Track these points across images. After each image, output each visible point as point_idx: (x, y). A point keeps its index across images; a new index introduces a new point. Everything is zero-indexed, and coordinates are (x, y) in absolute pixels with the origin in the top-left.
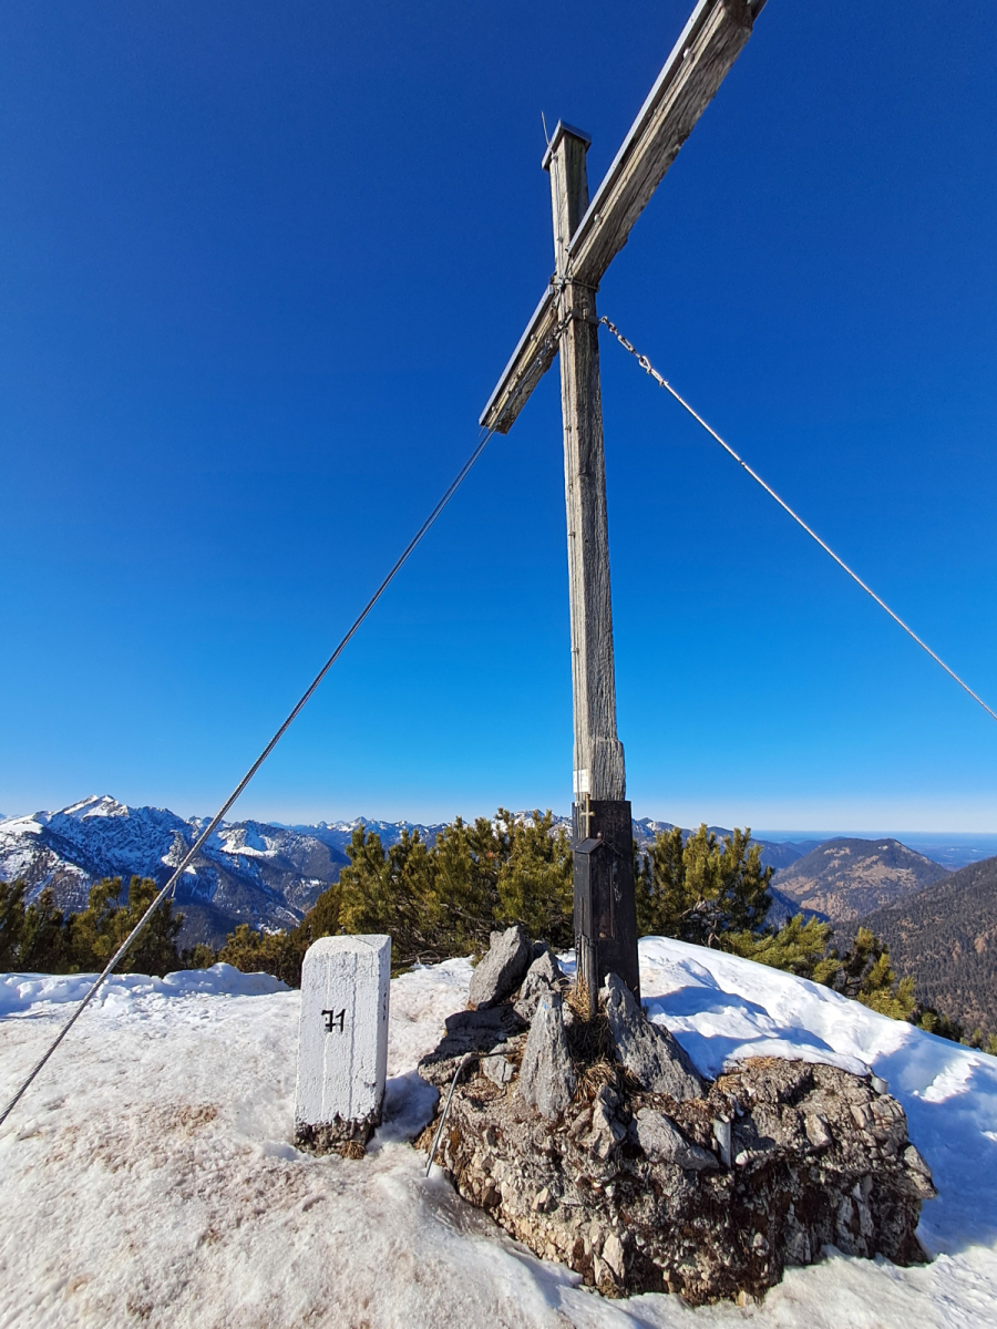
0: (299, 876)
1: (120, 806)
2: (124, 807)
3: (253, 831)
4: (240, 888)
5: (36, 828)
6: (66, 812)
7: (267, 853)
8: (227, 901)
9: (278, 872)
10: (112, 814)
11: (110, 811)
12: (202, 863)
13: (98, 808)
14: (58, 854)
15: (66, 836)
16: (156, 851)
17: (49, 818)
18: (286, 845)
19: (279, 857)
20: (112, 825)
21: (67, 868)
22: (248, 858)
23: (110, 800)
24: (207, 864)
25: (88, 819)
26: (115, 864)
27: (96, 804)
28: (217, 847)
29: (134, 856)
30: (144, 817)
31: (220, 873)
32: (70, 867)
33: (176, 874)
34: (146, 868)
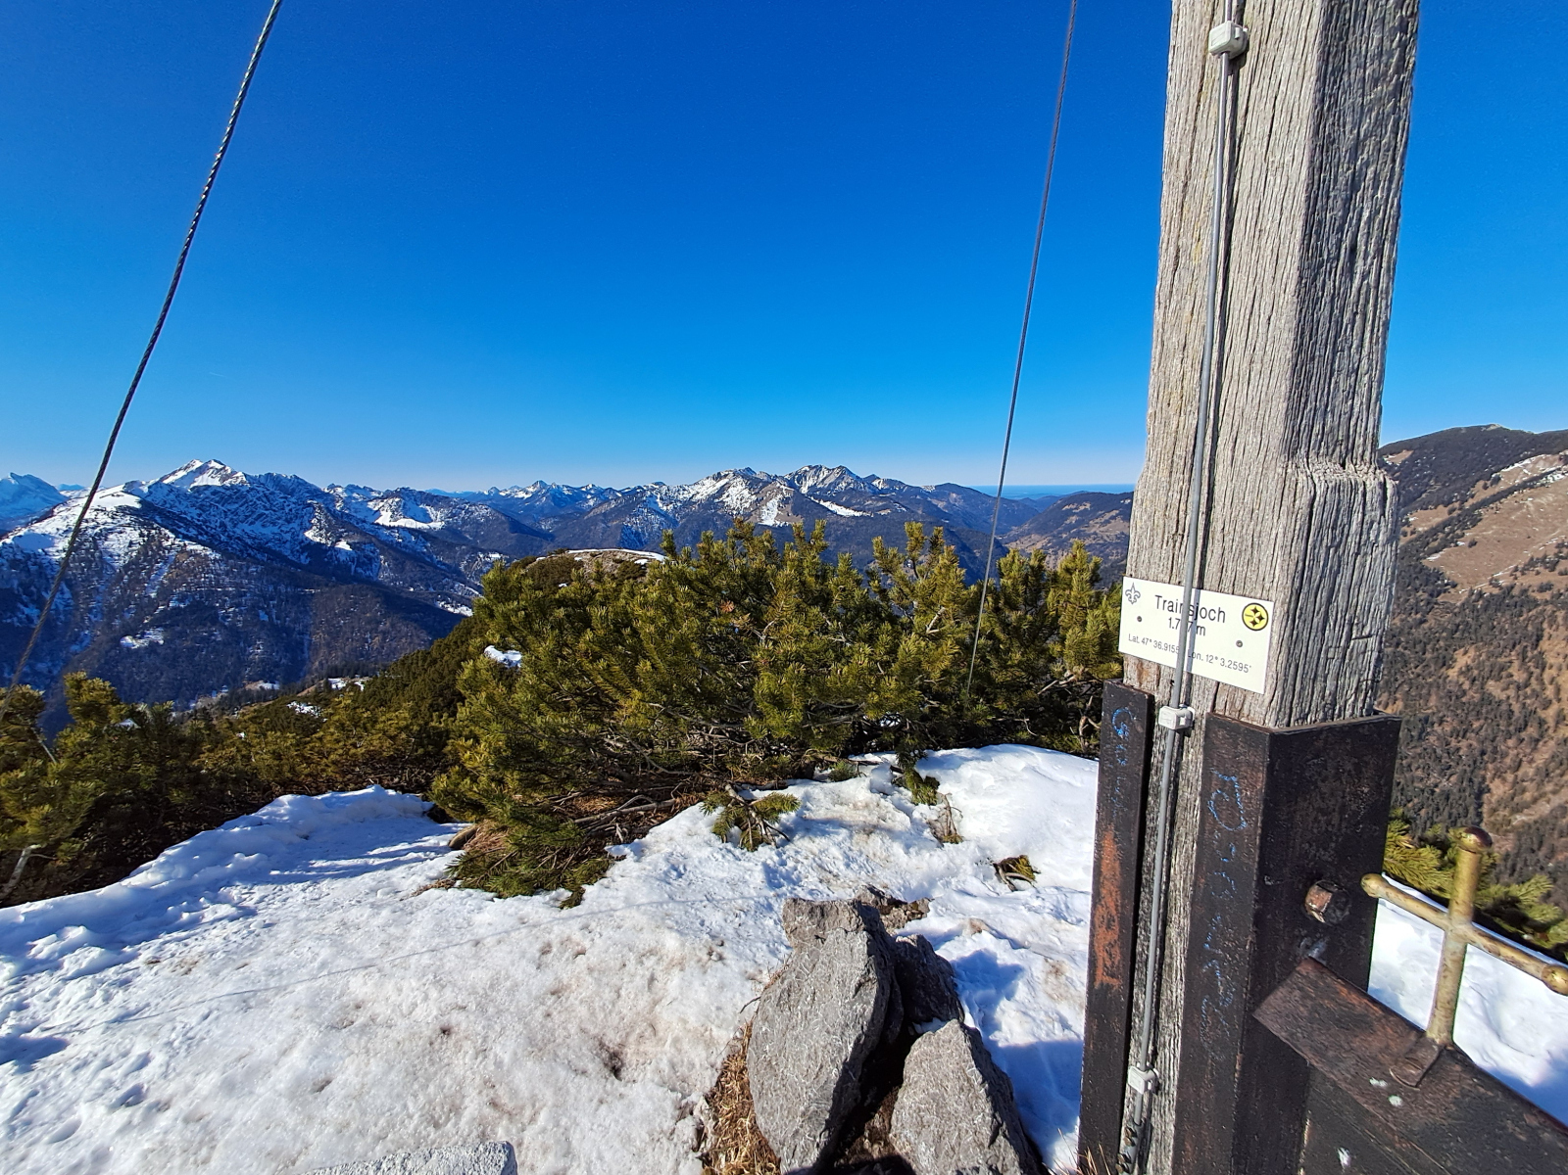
0: (475, 550)
1: (234, 473)
2: (240, 474)
3: (410, 500)
4: (408, 565)
5: (133, 501)
6: (166, 482)
7: (432, 525)
8: (396, 580)
9: (451, 546)
10: (227, 483)
11: (223, 479)
12: (356, 539)
13: (206, 476)
14: (172, 531)
15: (175, 510)
16: (295, 525)
17: (145, 490)
18: (454, 515)
19: (448, 529)
20: (230, 496)
21: (189, 548)
22: (411, 531)
23: (219, 466)
24: (363, 539)
25: (197, 490)
26: (249, 542)
27: (201, 471)
28: (370, 519)
29: (269, 531)
30: (270, 486)
31: (381, 549)
32: (192, 547)
33: (326, 551)
34: (288, 545)
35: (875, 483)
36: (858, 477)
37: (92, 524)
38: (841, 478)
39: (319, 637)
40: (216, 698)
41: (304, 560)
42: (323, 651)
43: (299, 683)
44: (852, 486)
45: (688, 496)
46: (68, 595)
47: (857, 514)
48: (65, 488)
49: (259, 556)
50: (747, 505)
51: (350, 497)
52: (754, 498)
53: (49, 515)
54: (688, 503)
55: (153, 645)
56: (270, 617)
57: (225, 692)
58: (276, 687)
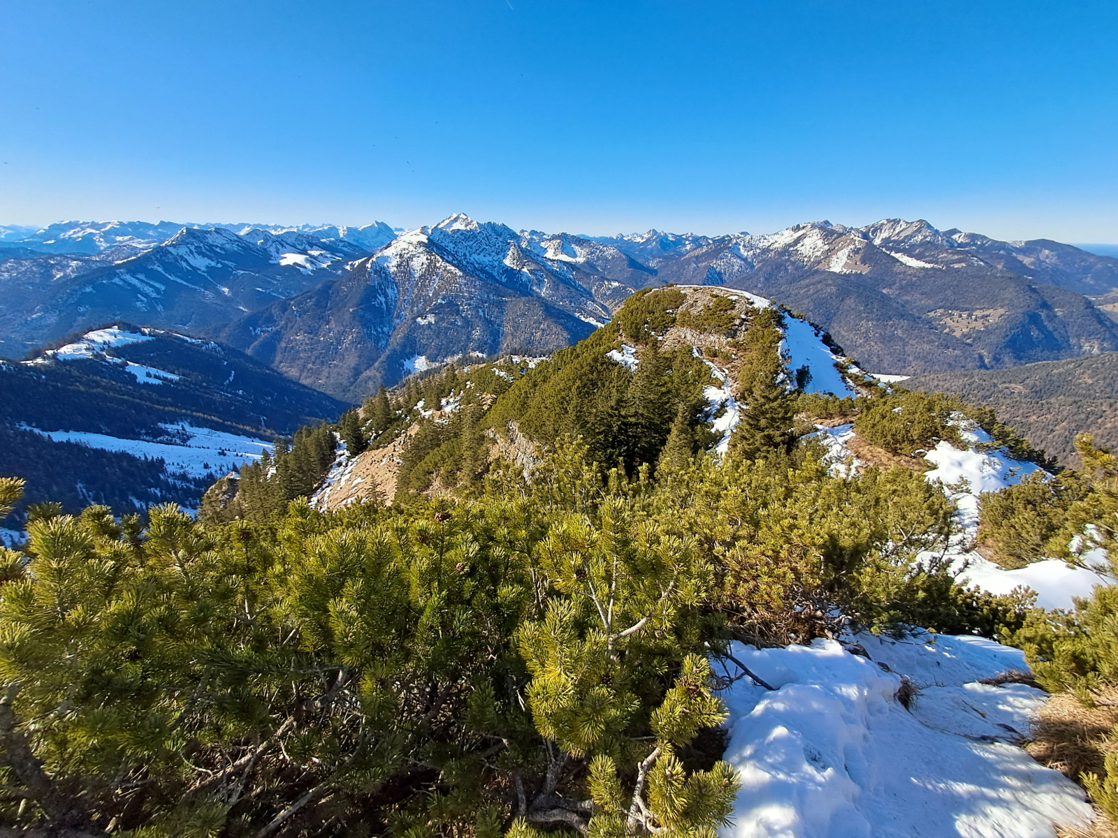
0: (603, 279)
1: (472, 221)
2: (475, 222)
3: (566, 241)
4: (561, 287)
5: (424, 239)
6: (439, 227)
7: (578, 259)
8: (553, 296)
9: (588, 275)
10: (468, 228)
11: (466, 226)
12: (533, 267)
13: (458, 223)
14: (441, 257)
15: (443, 244)
16: (500, 256)
17: (430, 231)
18: (592, 253)
19: (587, 263)
20: (469, 236)
21: (448, 268)
22: (565, 263)
23: (465, 217)
24: (537, 267)
25: (455, 232)
26: (477, 266)
27: (456, 220)
28: (541, 254)
29: (487, 259)
30: (489, 230)
31: (547, 275)
32: (450, 267)
33: (516, 274)
34: (496, 269)
35: (955, 237)
36: (937, 231)
37: (407, 251)
38: (919, 231)
39: (507, 329)
40: (456, 358)
41: (504, 280)
42: (509, 338)
43: (496, 356)
44: (928, 239)
45: (767, 244)
46: (396, 292)
47: (928, 266)
48: (397, 230)
49: (481, 275)
50: (819, 254)
51: (532, 238)
52: (826, 247)
53: (389, 246)
54: (766, 250)
55: (430, 323)
56: (484, 314)
57: (460, 356)
58: (485, 356)
